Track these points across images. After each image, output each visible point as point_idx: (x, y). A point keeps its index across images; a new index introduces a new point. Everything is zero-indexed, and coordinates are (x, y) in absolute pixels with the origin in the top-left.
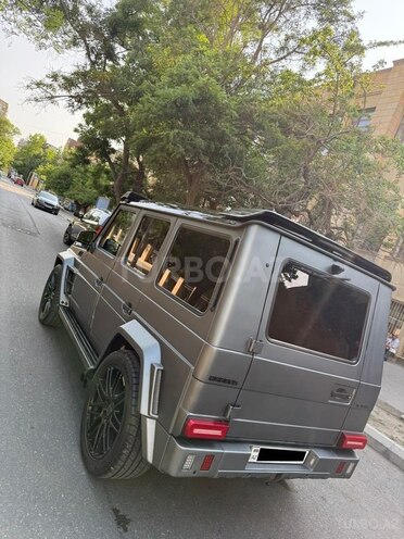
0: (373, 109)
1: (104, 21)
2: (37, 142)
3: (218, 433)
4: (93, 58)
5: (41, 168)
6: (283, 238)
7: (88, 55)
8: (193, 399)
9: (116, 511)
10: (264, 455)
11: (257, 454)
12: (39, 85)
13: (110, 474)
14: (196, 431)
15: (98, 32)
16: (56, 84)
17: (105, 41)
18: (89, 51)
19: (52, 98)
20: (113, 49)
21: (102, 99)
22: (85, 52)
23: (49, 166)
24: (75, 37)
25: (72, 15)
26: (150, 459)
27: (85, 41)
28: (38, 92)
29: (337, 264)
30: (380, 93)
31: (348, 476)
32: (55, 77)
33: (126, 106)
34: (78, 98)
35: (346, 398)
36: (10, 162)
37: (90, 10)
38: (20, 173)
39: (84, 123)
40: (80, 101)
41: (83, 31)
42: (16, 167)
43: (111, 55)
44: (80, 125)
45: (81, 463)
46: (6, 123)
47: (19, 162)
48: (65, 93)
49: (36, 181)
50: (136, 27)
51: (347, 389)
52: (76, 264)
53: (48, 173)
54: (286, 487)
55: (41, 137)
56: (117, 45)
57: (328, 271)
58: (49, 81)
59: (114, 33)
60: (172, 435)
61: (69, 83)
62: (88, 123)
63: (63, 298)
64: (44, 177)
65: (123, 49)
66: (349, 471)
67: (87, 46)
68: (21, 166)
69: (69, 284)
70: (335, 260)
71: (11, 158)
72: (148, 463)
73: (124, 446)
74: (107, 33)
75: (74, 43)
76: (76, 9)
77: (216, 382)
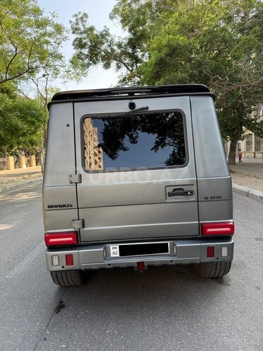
3: (71, 239)
4: (130, 69)
6: (76, 104)
7: (128, 69)
9: (61, 302)
10: (124, 251)
11: (118, 250)
15: (125, 53)
17: (131, 56)
18: (127, 66)
20: (137, 57)
22: (125, 68)
24: (118, 64)
37: (118, 45)
43: (137, 60)
56: (138, 53)
59: (134, 48)
67: (125, 64)
74: (130, 50)
75: (119, 67)
76: (113, 50)
77: (54, 208)
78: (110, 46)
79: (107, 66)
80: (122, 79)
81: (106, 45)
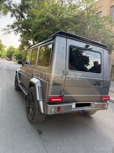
0: (101, 12)
1: (18, 7)
2: (11, 48)
3: (60, 100)
4: (18, 19)
5: (13, 54)
6: (67, 39)
7: (17, 18)
8: (50, 91)
9: (38, 130)
10: (77, 105)
11: (75, 105)
12: (5, 29)
13: (34, 120)
14: (53, 100)
15: (17, 11)
16: (9, 28)
17: (20, 13)
18: (17, 17)
19: (9, 32)
20: (23, 15)
21: (23, 29)
22: (16, 18)
23: (16, 53)
24: (12, 15)
25: (9, 8)
26: (42, 112)
27: (15, 15)
28: (5, 32)
29: (87, 44)
30: (102, 6)
31: (106, 109)
32: (8, 26)
33: (31, 30)
34: (17, 30)
35: (100, 85)
36: (6, 55)
37: (14, 5)
38: (9, 58)
39: (20, 38)
40: (17, 31)
41: (13, 12)
42: (7, 56)
43: (23, 17)
44: (20, 39)
45: (27, 120)
46: (2, 45)
47: (8, 55)
48: (12, 30)
49: (14, 59)
50: (27, 6)
51: (99, 82)
52: (20, 71)
53: (15, 55)
54: (91, 117)
55: (12, 47)
56: (24, 13)
57: (85, 47)
58: (7, 28)
59: (22, 10)
60: (47, 103)
61: (13, 27)
62: (22, 38)
63: (19, 81)
64: (15, 57)
65: (26, 14)
66: (106, 107)
67: (16, 16)
68: (9, 56)
69: (20, 77)
70: (86, 43)
71: (5, 54)
72: (42, 113)
73: (36, 111)
74: (20, 11)
75: (12, 16)
76: (10, 6)
77: (55, 85)
78: (9, 4)
79: (5, 13)
80: (15, 22)
81: (7, 2)
